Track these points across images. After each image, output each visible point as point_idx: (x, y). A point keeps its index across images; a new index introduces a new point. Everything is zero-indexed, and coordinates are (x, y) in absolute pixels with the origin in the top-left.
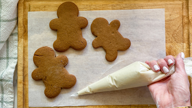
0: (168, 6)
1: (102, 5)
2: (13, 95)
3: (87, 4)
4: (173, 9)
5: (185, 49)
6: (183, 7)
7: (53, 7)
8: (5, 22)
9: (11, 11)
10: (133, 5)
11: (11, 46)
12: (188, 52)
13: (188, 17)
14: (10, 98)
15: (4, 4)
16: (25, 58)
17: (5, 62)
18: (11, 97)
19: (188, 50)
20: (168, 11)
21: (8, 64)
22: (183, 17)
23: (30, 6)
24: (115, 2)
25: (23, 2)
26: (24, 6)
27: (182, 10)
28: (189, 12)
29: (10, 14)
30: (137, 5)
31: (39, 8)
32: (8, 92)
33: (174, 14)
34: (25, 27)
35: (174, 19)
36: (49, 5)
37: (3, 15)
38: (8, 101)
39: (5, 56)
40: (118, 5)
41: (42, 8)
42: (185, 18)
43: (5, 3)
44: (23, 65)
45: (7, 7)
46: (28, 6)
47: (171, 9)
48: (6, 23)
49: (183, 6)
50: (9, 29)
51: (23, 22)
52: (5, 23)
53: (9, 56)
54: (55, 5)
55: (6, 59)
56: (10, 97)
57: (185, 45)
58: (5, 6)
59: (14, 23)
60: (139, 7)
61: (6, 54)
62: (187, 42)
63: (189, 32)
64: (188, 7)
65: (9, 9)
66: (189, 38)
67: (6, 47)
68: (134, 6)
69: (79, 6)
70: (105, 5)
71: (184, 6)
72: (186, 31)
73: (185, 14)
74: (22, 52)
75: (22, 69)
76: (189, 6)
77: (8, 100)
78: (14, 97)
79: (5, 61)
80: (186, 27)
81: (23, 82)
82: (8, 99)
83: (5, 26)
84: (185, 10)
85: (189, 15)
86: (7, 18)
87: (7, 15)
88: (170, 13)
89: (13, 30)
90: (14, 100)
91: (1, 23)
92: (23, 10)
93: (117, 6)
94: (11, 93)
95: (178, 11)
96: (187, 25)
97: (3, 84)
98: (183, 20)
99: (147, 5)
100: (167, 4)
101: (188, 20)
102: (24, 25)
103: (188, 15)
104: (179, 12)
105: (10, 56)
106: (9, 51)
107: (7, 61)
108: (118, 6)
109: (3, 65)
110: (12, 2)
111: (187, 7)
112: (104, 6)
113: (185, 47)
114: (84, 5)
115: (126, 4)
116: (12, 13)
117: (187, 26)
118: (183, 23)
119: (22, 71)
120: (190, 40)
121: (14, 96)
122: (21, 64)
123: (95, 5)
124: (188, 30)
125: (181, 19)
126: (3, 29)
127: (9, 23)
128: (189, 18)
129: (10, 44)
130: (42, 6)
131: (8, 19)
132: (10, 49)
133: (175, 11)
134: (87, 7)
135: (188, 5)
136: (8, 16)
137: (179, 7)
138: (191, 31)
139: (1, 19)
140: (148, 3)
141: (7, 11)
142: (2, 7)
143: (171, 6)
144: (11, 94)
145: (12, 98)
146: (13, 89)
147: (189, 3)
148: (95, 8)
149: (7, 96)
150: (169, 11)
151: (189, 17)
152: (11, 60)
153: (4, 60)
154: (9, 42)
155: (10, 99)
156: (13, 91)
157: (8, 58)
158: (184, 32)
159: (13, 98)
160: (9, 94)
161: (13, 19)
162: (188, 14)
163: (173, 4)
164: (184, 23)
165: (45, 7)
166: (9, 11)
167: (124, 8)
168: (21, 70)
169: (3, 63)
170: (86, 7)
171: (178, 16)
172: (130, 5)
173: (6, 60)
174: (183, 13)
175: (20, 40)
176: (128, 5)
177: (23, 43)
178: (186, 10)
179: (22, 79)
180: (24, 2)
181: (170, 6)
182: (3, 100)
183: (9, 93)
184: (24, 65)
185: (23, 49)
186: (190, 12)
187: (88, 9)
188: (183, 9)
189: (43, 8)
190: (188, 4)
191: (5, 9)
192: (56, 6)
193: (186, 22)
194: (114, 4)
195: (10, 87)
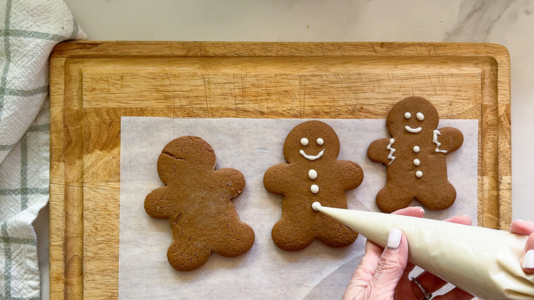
0: (445, 79)
1: (273, 76)
2: (38, 280)
3: (236, 73)
4: (458, 89)
5: (487, 192)
6: (483, 84)
7: (145, 79)
8: (16, 94)
9: (34, 67)
10: (355, 76)
11: (35, 159)
12: (494, 198)
13: (497, 108)
14: (30, 290)
15: (15, 47)
16: (70, 213)
17: (17, 201)
18: (31, 287)
19: (495, 193)
20: (444, 92)
21: (26, 206)
22: (483, 108)
23: (81, 74)
24: (309, 66)
25: (63, 65)
26: (65, 74)
27: (480, 91)
28: (499, 96)
29: (30, 77)
30: (363, 76)
31: (107, 81)
32: (25, 273)
33: (461, 101)
34: (68, 130)
35: (459, 115)
36: (133, 75)
37: (12, 76)
38: (24, 297)
39: (16, 185)
40: (315, 75)
41: (115, 81)
42: (488, 110)
43: (19, 47)
44: (63, 232)
45: (25, 56)
46: (75, 74)
47: (452, 88)
48: (18, 99)
49: (483, 79)
50: (24, 116)
51: (64, 117)
52: (15, 98)
53: (28, 187)
54: (151, 74)
55: (19, 193)
56: (29, 286)
57: (487, 182)
58: (19, 53)
59: (39, 98)
60: (370, 81)
61: (20, 181)
62: (491, 174)
63: (497, 149)
64: (497, 83)
65: (27, 63)
66: (496, 164)
67: (19, 162)
68: (357, 79)
69: (214, 76)
70: (283, 76)
71: (486, 81)
72: (490, 145)
73: (488, 101)
74: (63, 197)
75: (61, 243)
76: (499, 79)
77: (25, 294)
78: (41, 285)
79: (17, 198)
80: (490, 136)
81: (63, 278)
82: (24, 291)
83: (14, 107)
84: (488, 91)
85: (499, 105)
86: (22, 87)
87: (21, 78)
88: (451, 98)
89: (34, 117)
90: (41, 295)
91: (5, 97)
92: (63, 87)
93: (312, 78)
94: (31, 276)
95: (470, 94)
96: (493, 130)
97: (12, 250)
98: (482, 115)
99: (390, 76)
100: (443, 76)
101: (495, 118)
102: (65, 126)
103: (497, 103)
104: (472, 96)
105: (30, 185)
106: (28, 171)
107: (22, 199)
108: (316, 78)
109: (11, 208)
110: (38, 45)
111: (492, 82)
112: (278, 78)
113: (486, 187)
114: (226, 75)
115: (336, 74)
116: (36, 73)
117: (492, 132)
118: (482, 125)
119: (61, 248)
120: (500, 168)
121: (39, 282)
122: (58, 229)
123: (256, 76)
124: (496, 143)
125: (479, 113)
126: (10, 113)
127: (25, 99)
128: (498, 113)
129: (30, 154)
130: (114, 77)
131: (25, 89)
132: (31, 167)
133: (463, 94)
134: (235, 80)
135: (497, 78)
136: (23, 79)
137: (474, 82)
138: (502, 145)
139: (7, 87)
140: (395, 72)
141: (24, 66)
142: (12, 55)
143: (454, 79)
144: (32, 279)
145: (35, 289)
146: (36, 264)
147: (499, 73)
148: (257, 82)
149: (22, 284)
150: (448, 92)
151: (499, 108)
152: (33, 196)
153: (15, 197)
154: (29, 149)
155: (30, 292)
156: (37, 268)
157: (24, 191)
158: (485, 148)
159: (37, 288)
160: (26, 279)
161: (37, 90)
162: (497, 101)
163: (458, 75)
164: (484, 124)
165: (122, 78)
166: (28, 67)
167: (331, 85)
168: (59, 246)
169: (12, 204)
170: (232, 81)
171: (471, 106)
172: (348, 78)
173: (20, 196)
174: (482, 98)
175: (55, 167)
176: (342, 77)
177: (63, 174)
178: (492, 90)
179: (62, 270)
180: (65, 63)
181: (450, 80)
182: (10, 296)
183: (26, 276)
184: (66, 231)
185: (63, 190)
186: (502, 96)
187: (236, 84)
188: (482, 88)
189: (118, 82)
190: (496, 76)
191: (19, 61)
192: (151, 77)
193: (489, 123)
194: (307, 74)
195: (30, 258)
